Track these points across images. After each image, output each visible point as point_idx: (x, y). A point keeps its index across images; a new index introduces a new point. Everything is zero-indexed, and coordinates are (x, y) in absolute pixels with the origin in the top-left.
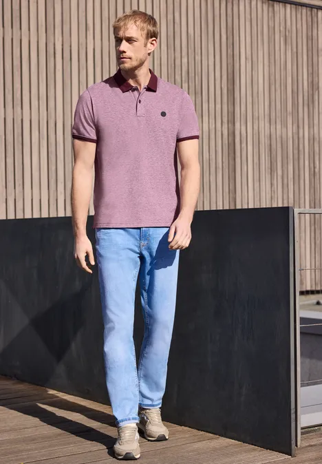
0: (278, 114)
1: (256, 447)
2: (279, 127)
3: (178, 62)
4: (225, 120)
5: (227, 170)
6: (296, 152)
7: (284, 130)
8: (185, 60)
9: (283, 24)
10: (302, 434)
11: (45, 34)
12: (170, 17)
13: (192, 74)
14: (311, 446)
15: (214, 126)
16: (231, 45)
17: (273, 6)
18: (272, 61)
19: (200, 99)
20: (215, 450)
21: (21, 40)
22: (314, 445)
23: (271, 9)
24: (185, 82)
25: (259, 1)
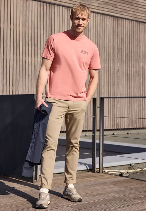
3: (27, 32)
8: (30, 32)
12: (24, 13)
13: (33, 38)
16: (51, 26)
25: (64, 8)
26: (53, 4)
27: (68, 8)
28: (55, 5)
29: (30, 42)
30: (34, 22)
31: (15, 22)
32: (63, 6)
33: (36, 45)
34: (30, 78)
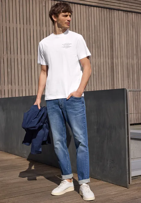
0: (130, 55)
1: (114, 185)
2: (131, 60)
3: (91, 36)
4: (110, 57)
5: (111, 77)
6: (138, 69)
7: (133, 61)
8: (93, 35)
9: (131, 20)
10: (132, 179)
11: (39, 27)
12: (88, 19)
14: (136, 184)
15: (105, 60)
16: (111, 29)
17: (128, 14)
18: (128, 34)
19: (100, 50)
20: (97, 186)
21: (30, 29)
22: (137, 184)
23: (127, 15)
24: (94, 43)
25: (122, 12)
26: (113, 9)
27: (127, 12)
28: (114, 10)
29: (94, 45)
30: (96, 26)
31: (80, 28)
32: (121, 10)
33: (99, 47)
34: (95, 77)
